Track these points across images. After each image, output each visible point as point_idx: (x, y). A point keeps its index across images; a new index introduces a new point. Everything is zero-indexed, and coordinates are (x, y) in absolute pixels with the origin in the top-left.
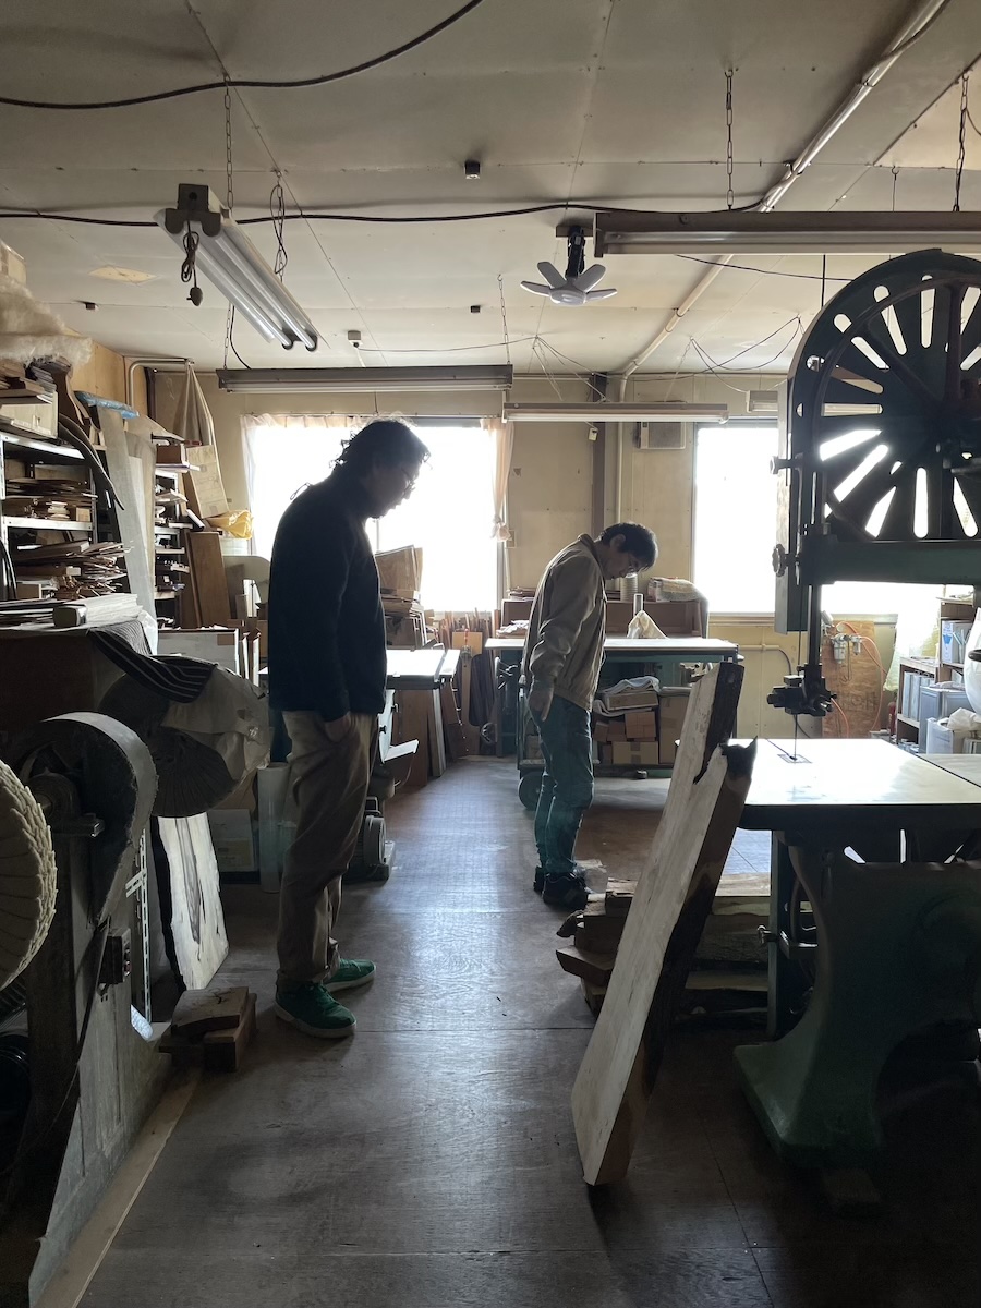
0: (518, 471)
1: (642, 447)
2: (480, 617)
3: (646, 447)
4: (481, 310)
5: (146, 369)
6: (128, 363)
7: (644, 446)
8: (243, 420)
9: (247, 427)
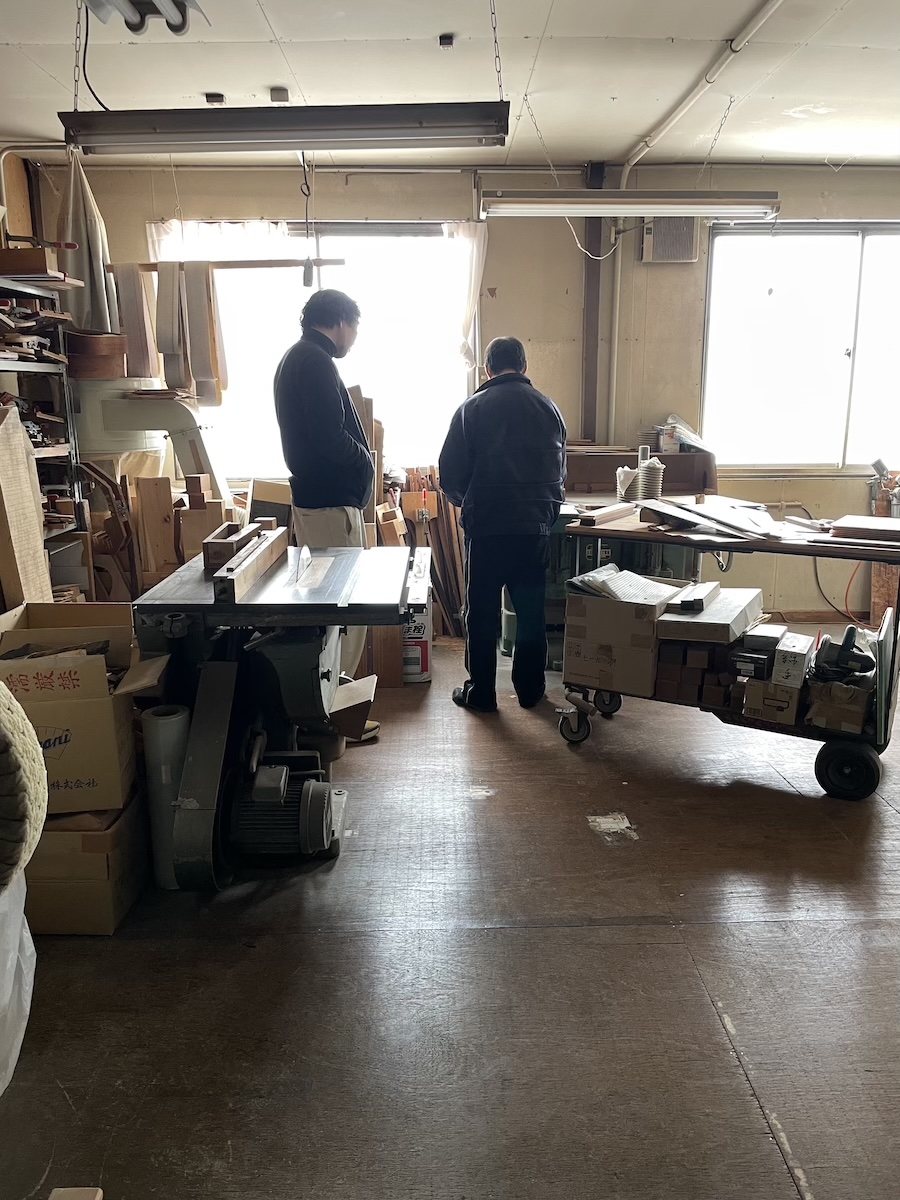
1: (644, 260)
3: (650, 260)
4: (454, 41)
5: (25, 162)
7: (648, 257)
8: (152, 229)
9: (155, 238)
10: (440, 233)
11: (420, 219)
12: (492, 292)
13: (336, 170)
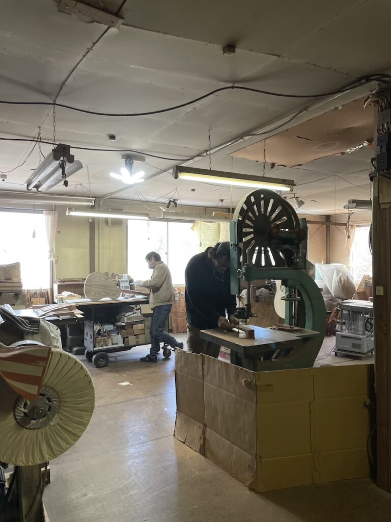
2: (43, 291)
7: (110, 224)
10: (43, 213)
12: (59, 232)
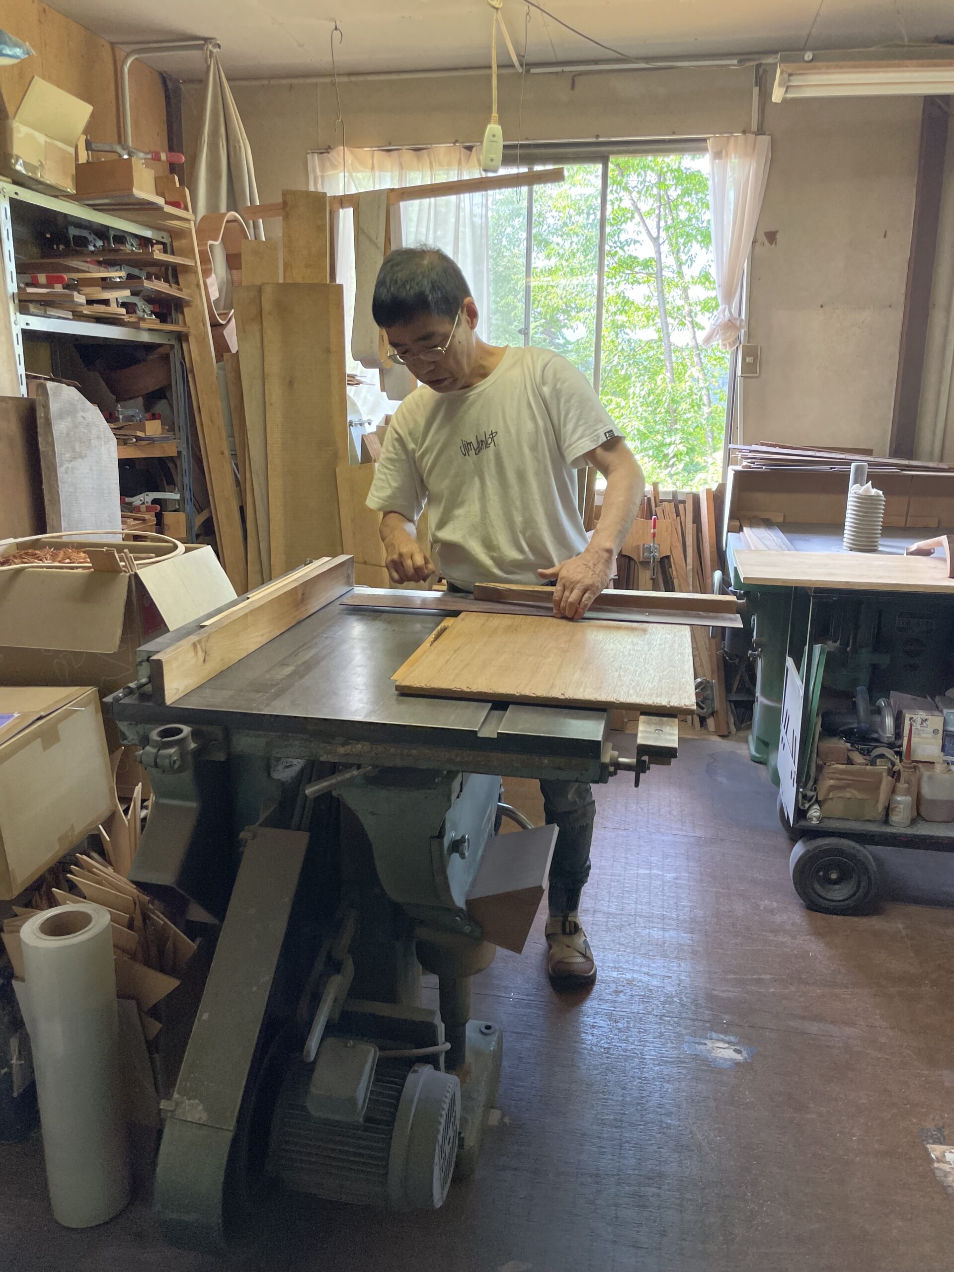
0: (771, 237)
5: (163, 77)
6: (121, 54)
8: (314, 161)
9: (319, 173)
11: (674, 133)
13: (559, 69)
